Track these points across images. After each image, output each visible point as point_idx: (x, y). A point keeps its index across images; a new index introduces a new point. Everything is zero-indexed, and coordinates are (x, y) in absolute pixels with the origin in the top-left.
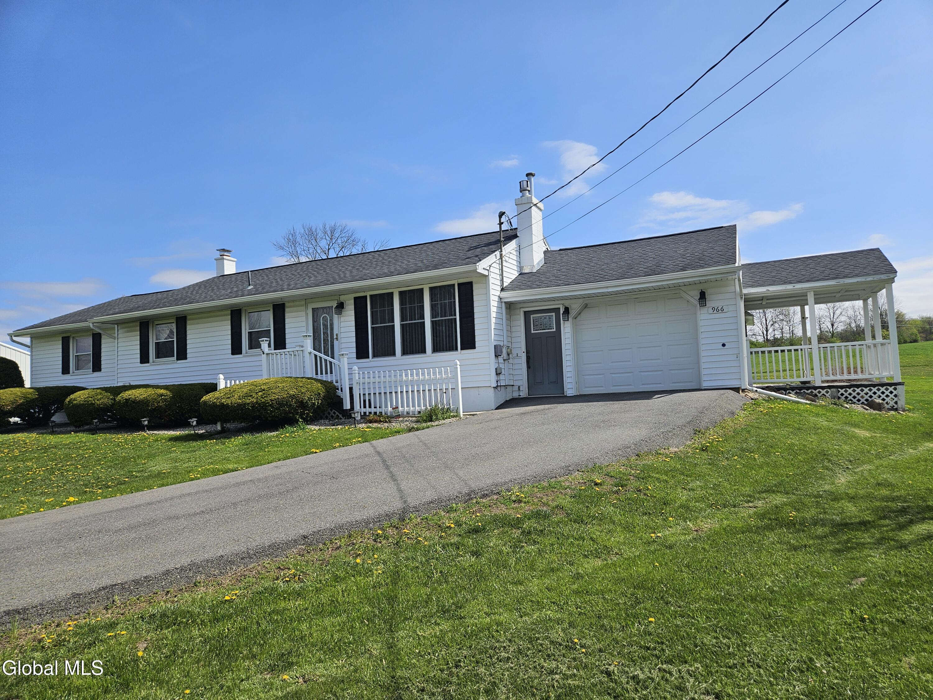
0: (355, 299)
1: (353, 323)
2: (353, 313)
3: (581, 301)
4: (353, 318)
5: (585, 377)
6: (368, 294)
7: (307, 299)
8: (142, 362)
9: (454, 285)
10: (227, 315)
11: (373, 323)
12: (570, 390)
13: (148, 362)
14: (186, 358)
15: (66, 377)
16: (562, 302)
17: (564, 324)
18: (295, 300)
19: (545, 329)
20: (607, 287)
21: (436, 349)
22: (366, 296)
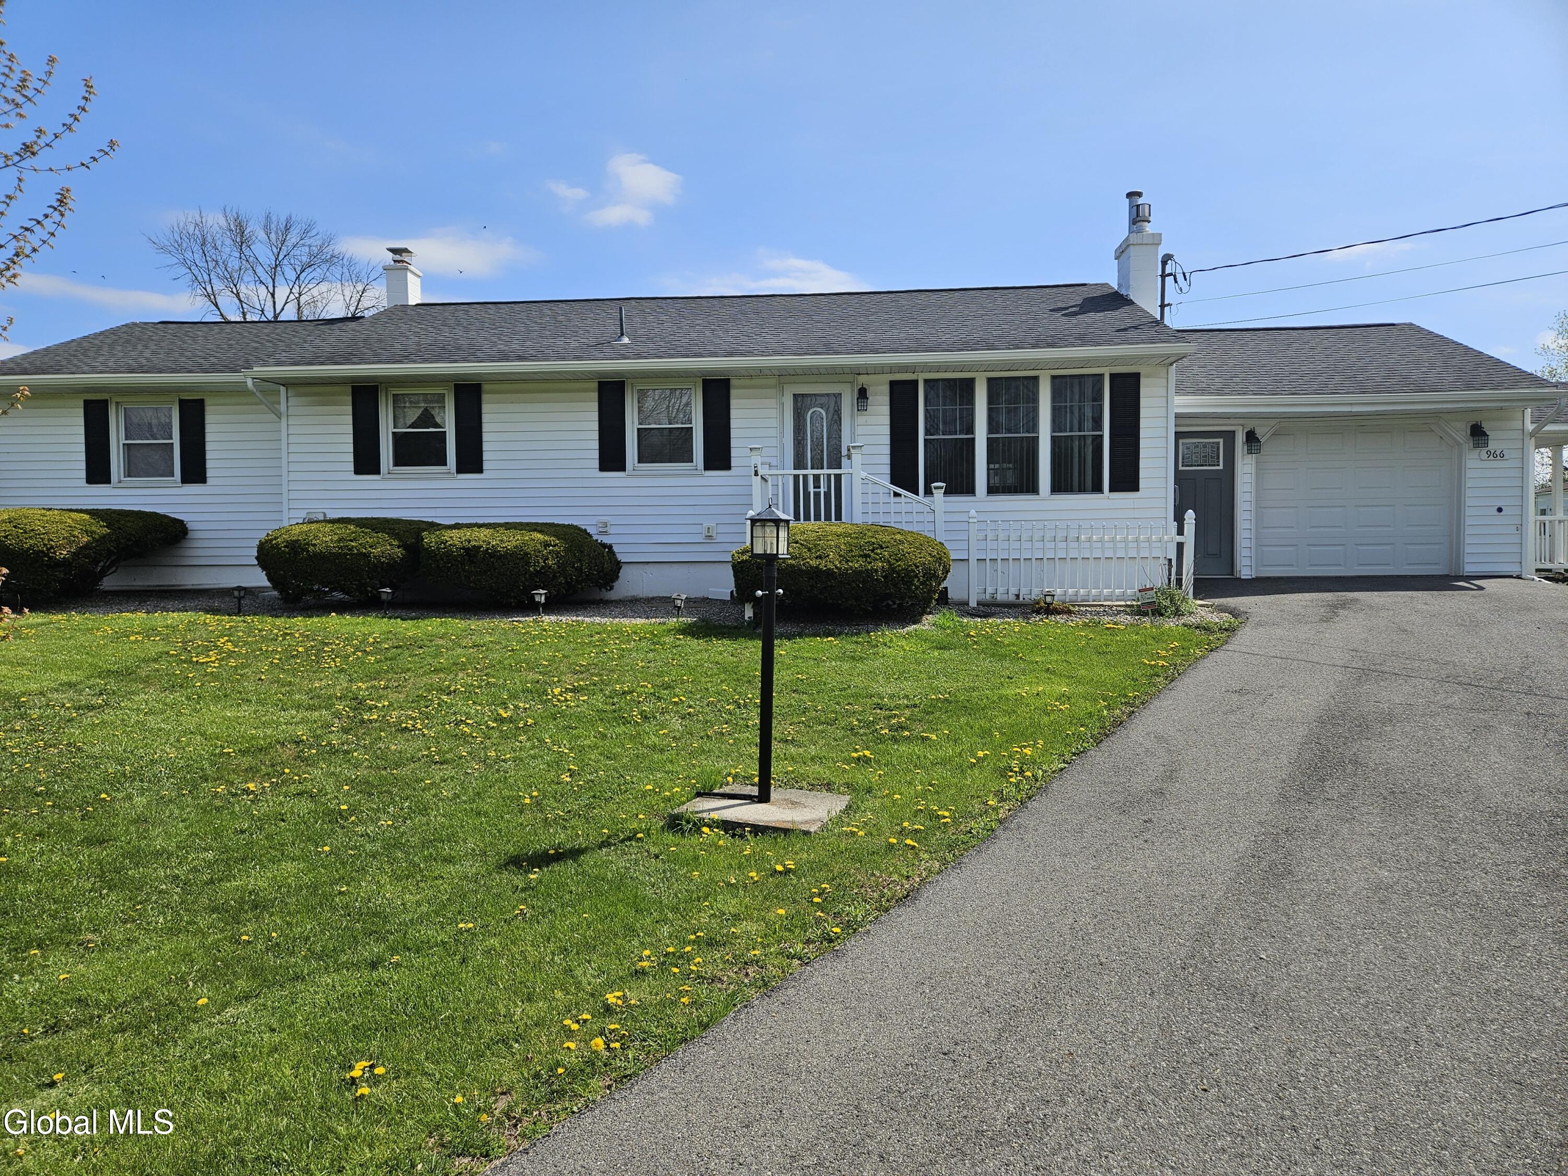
0: (892, 383)
1: (887, 430)
2: (886, 409)
3: (1272, 422)
4: (886, 420)
5: (1265, 549)
6: (921, 378)
7: (783, 376)
8: (358, 470)
9: (1102, 376)
10: (592, 391)
11: (927, 432)
12: (1245, 570)
13: (378, 472)
14: (480, 470)
15: (99, 489)
16: (1242, 421)
17: (1243, 459)
18: (754, 375)
19: (1202, 465)
20: (1351, 404)
21: (1059, 487)
22: (916, 382)
